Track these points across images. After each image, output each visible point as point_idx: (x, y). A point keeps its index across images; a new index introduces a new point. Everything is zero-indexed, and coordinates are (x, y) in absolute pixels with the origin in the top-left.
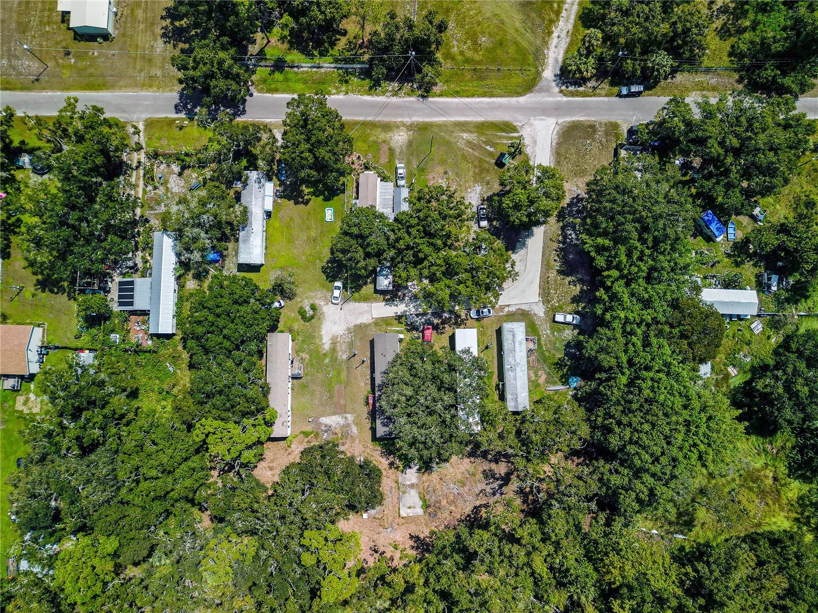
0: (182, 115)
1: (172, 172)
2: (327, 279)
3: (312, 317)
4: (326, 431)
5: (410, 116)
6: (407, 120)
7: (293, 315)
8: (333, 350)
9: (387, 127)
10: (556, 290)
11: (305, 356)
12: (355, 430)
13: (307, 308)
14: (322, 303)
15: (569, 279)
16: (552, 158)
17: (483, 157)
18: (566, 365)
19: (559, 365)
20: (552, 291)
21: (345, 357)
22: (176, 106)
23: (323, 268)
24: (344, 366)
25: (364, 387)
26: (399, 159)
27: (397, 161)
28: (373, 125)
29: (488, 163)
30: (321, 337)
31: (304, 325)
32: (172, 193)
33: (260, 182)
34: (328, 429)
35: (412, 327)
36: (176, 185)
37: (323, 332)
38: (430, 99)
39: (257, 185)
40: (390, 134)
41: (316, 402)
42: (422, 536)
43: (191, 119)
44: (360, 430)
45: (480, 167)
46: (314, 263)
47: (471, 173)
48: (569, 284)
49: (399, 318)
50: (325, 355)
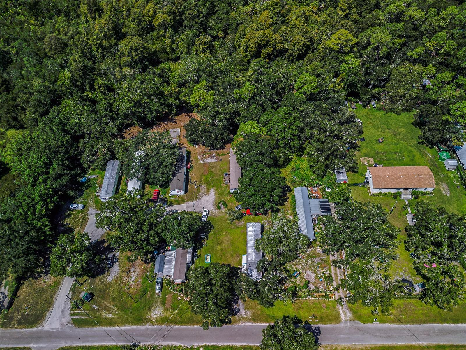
0: (314, 326)
1: (314, 284)
2: (211, 223)
3: (219, 203)
4: (214, 156)
5: (147, 330)
6: (149, 326)
7: (231, 204)
8: (208, 189)
9: (163, 321)
10: (79, 221)
11: (223, 185)
12: (199, 157)
13: (222, 207)
14: (214, 210)
15: (68, 227)
16: (55, 301)
17: (102, 300)
18: (85, 187)
19: (89, 186)
20: (80, 220)
21: (203, 186)
22: (319, 333)
23: (213, 228)
24: (203, 182)
25: (193, 174)
26: (159, 297)
27: (160, 296)
28: (174, 322)
29: (98, 296)
30: (215, 194)
31: (225, 199)
32: (312, 270)
33: (250, 270)
34: (212, 157)
35: (164, 200)
36: (310, 276)
37: (214, 197)
38: (129, 344)
39: (252, 268)
40: (163, 316)
41: (218, 167)
42: (172, 123)
43: (307, 323)
44: (196, 157)
45: (105, 294)
46: (219, 231)
47: (112, 289)
48: (70, 224)
49: (171, 204)
50: (213, 187)
